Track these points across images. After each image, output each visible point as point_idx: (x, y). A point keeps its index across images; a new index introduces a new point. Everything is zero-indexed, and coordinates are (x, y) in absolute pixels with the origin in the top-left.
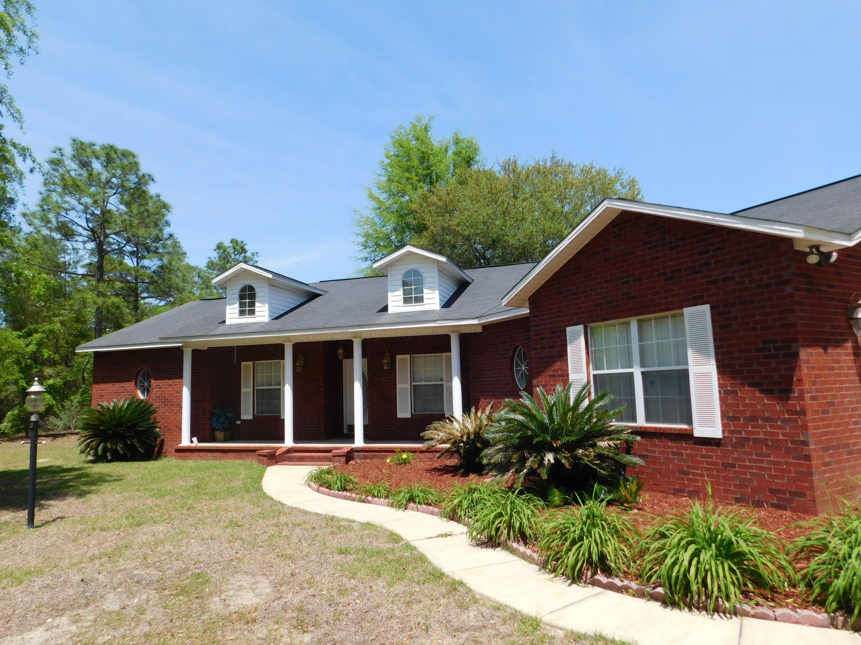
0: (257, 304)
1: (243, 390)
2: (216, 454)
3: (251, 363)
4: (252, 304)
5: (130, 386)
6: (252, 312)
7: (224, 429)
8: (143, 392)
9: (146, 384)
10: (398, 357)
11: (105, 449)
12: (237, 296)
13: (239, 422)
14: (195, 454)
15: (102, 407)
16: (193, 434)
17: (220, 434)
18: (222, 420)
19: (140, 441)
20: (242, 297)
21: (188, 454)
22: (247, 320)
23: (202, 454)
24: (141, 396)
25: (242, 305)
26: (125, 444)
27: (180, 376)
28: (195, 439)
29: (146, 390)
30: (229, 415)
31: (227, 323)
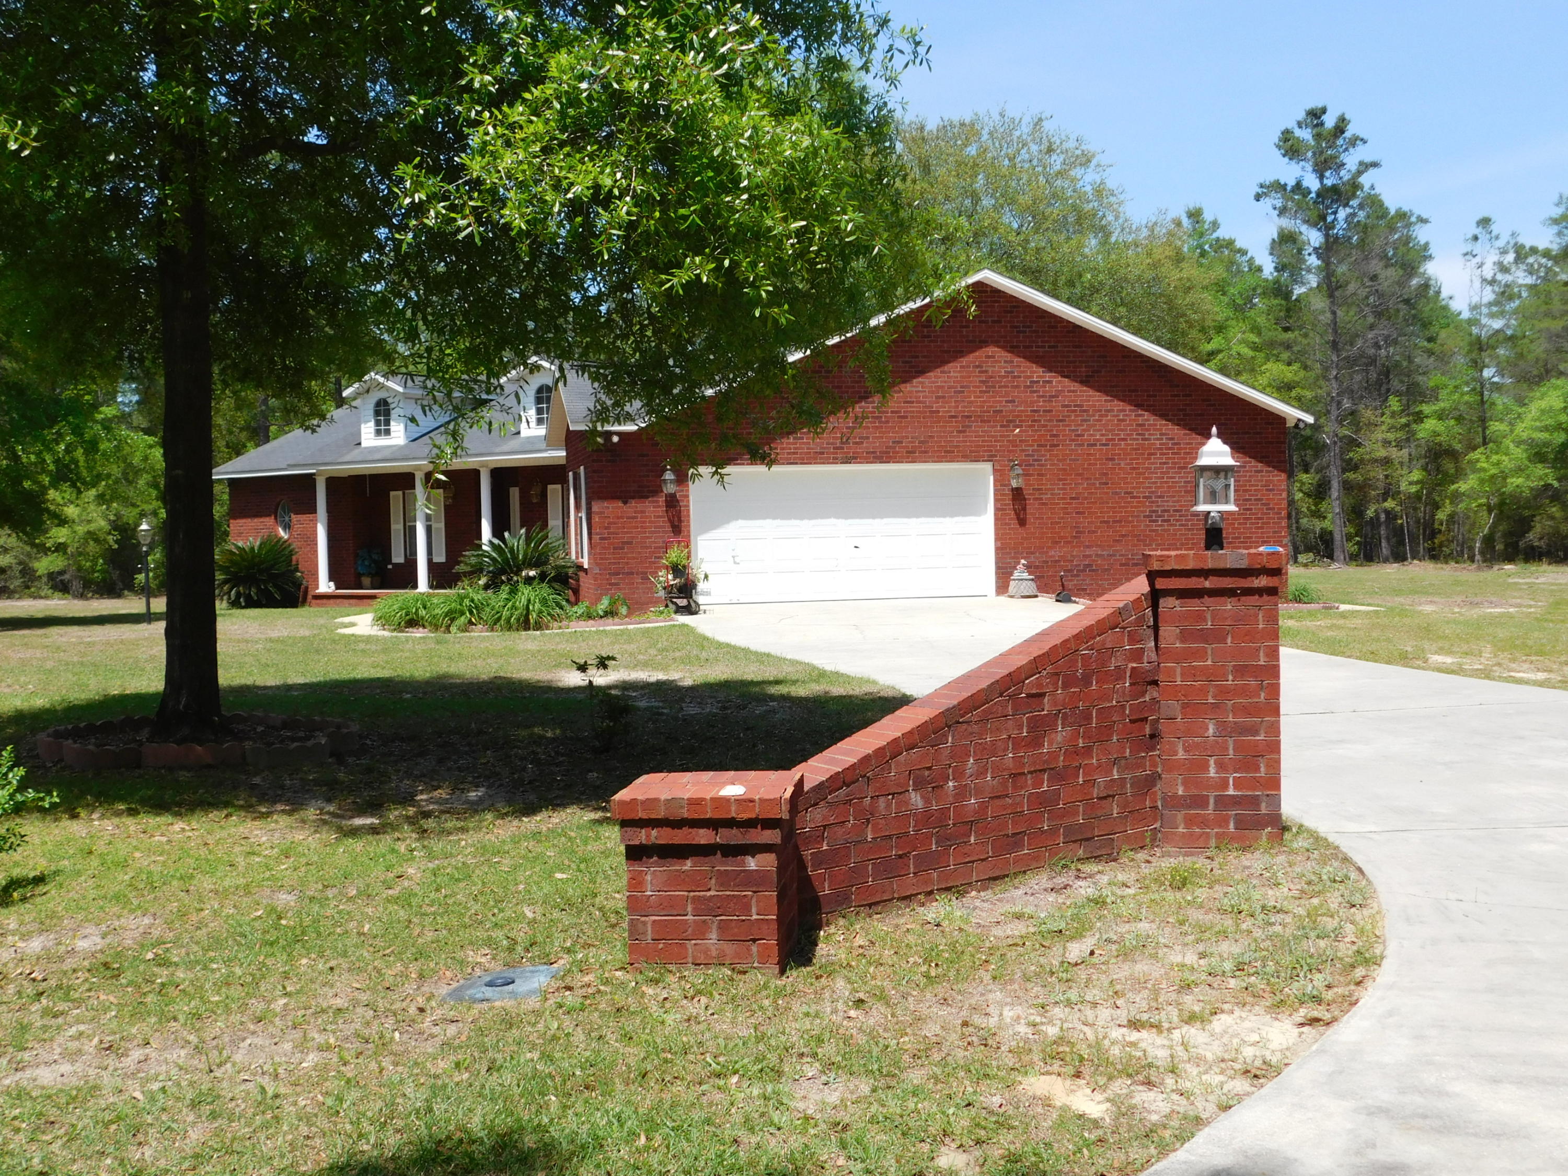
0: (392, 423)
1: (394, 527)
2: (352, 601)
3: (400, 493)
4: (387, 423)
5: (270, 521)
6: (388, 432)
7: (369, 574)
8: (284, 529)
9: (287, 519)
10: (550, 487)
11: (238, 595)
12: (371, 412)
13: (390, 567)
14: (332, 601)
15: (238, 548)
16: (331, 579)
17: (366, 581)
18: (366, 563)
19: (275, 586)
20: (377, 413)
21: (325, 601)
22: (383, 441)
23: (338, 601)
24: (282, 533)
25: (378, 423)
26: (259, 589)
27: (313, 510)
28: (332, 584)
29: (287, 527)
30: (375, 557)
31: (364, 444)
